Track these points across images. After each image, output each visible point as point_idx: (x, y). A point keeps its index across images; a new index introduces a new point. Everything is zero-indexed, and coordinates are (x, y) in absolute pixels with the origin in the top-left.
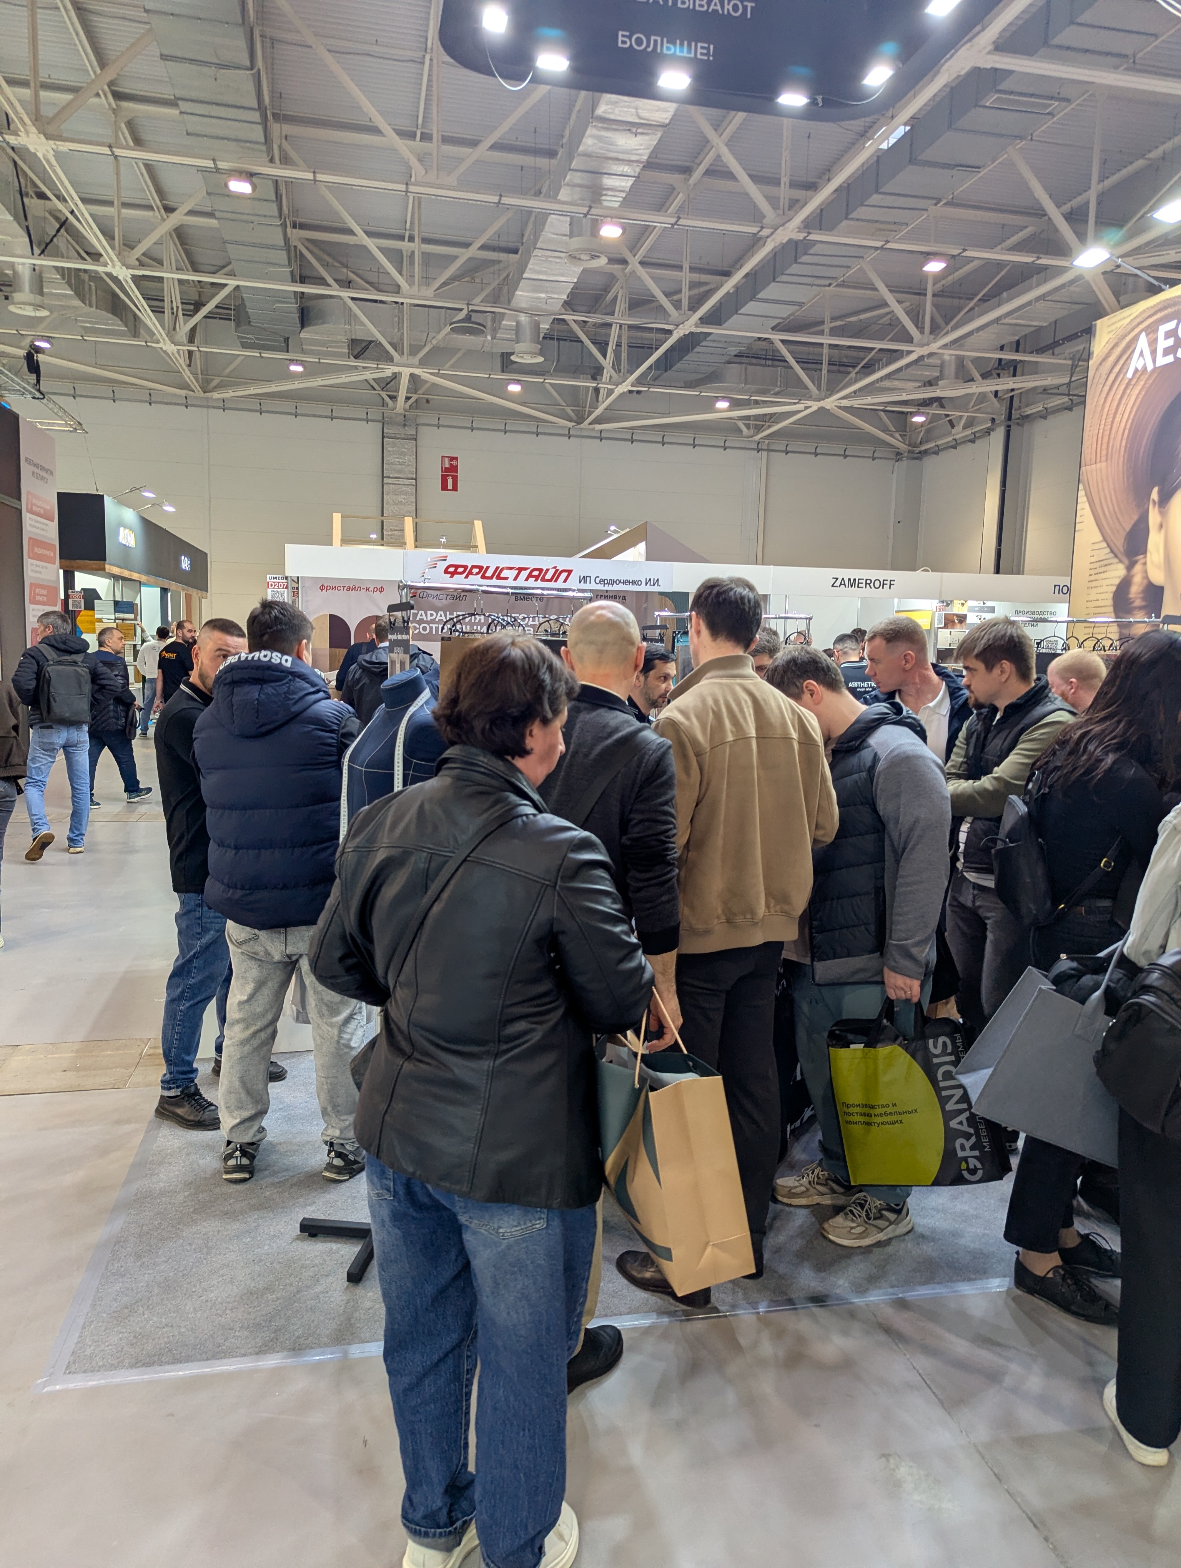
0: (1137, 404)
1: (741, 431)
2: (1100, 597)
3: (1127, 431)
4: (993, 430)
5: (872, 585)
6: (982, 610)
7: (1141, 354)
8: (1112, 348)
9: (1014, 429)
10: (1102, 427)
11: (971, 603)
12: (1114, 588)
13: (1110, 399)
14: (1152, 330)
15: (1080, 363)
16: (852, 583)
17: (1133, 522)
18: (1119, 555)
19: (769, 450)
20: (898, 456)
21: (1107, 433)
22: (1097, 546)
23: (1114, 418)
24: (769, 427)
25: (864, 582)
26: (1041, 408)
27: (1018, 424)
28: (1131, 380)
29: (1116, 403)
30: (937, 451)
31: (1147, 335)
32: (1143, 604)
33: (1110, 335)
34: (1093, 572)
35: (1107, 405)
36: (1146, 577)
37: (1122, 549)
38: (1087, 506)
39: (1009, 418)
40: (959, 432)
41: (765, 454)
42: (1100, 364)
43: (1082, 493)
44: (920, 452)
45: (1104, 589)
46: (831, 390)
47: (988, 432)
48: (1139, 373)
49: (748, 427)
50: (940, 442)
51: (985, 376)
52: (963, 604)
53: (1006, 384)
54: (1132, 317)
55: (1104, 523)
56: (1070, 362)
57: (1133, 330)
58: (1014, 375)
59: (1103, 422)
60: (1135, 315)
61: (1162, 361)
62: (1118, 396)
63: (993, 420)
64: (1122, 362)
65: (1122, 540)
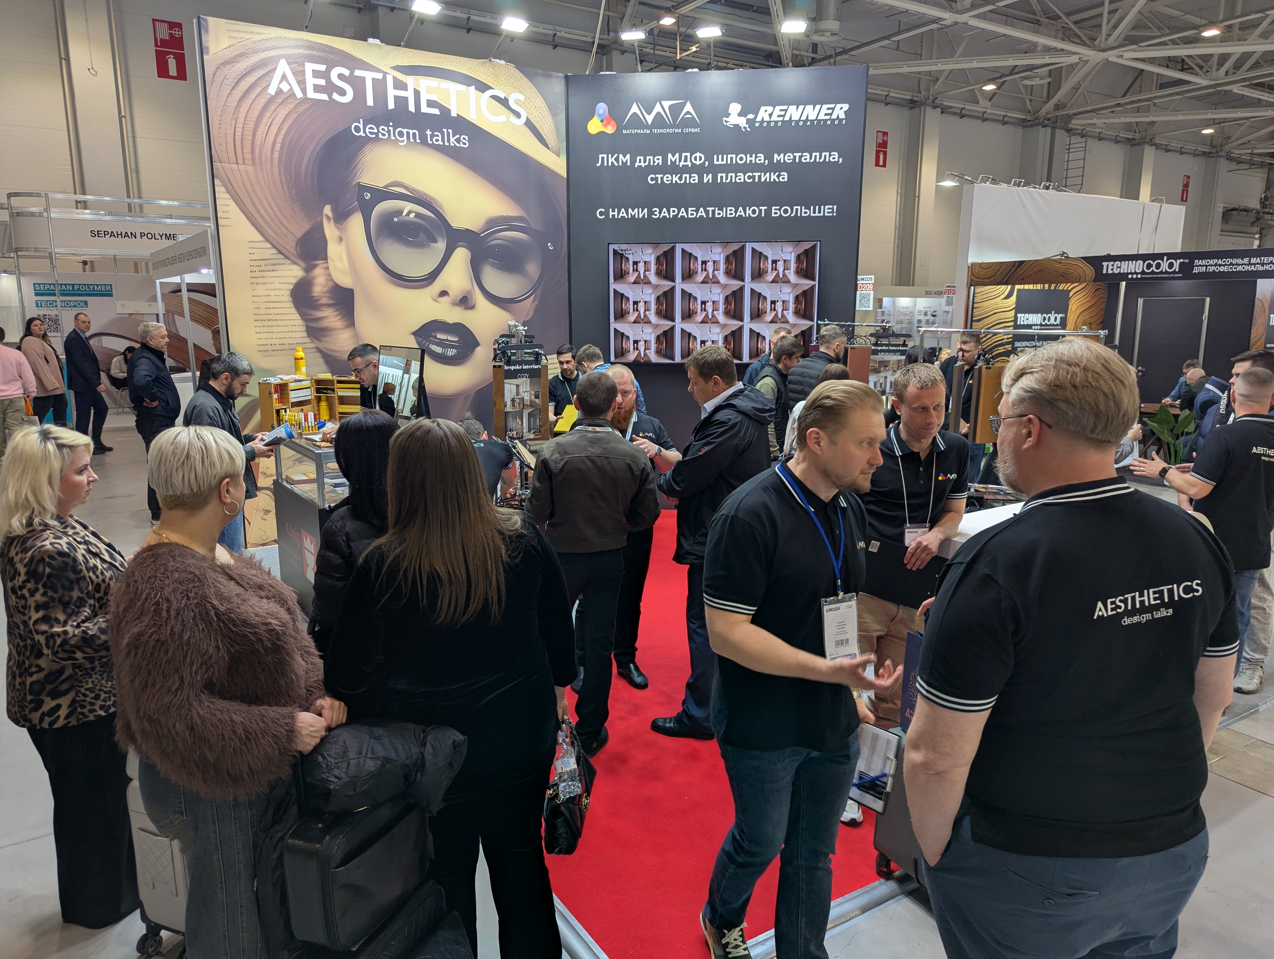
0: (289, 123)
2: (272, 293)
8: (239, 57)
13: (245, 106)
14: (295, 61)
17: (304, 230)
22: (256, 245)
23: (257, 125)
28: (273, 97)
29: (256, 111)
31: (289, 63)
33: (233, 41)
35: (243, 110)
37: (293, 252)
42: (223, 63)
43: (220, 189)
45: (277, 286)
48: (285, 95)
54: (263, 37)
55: (264, 225)
57: (268, 50)
62: (259, 107)
64: (257, 75)
65: (294, 244)
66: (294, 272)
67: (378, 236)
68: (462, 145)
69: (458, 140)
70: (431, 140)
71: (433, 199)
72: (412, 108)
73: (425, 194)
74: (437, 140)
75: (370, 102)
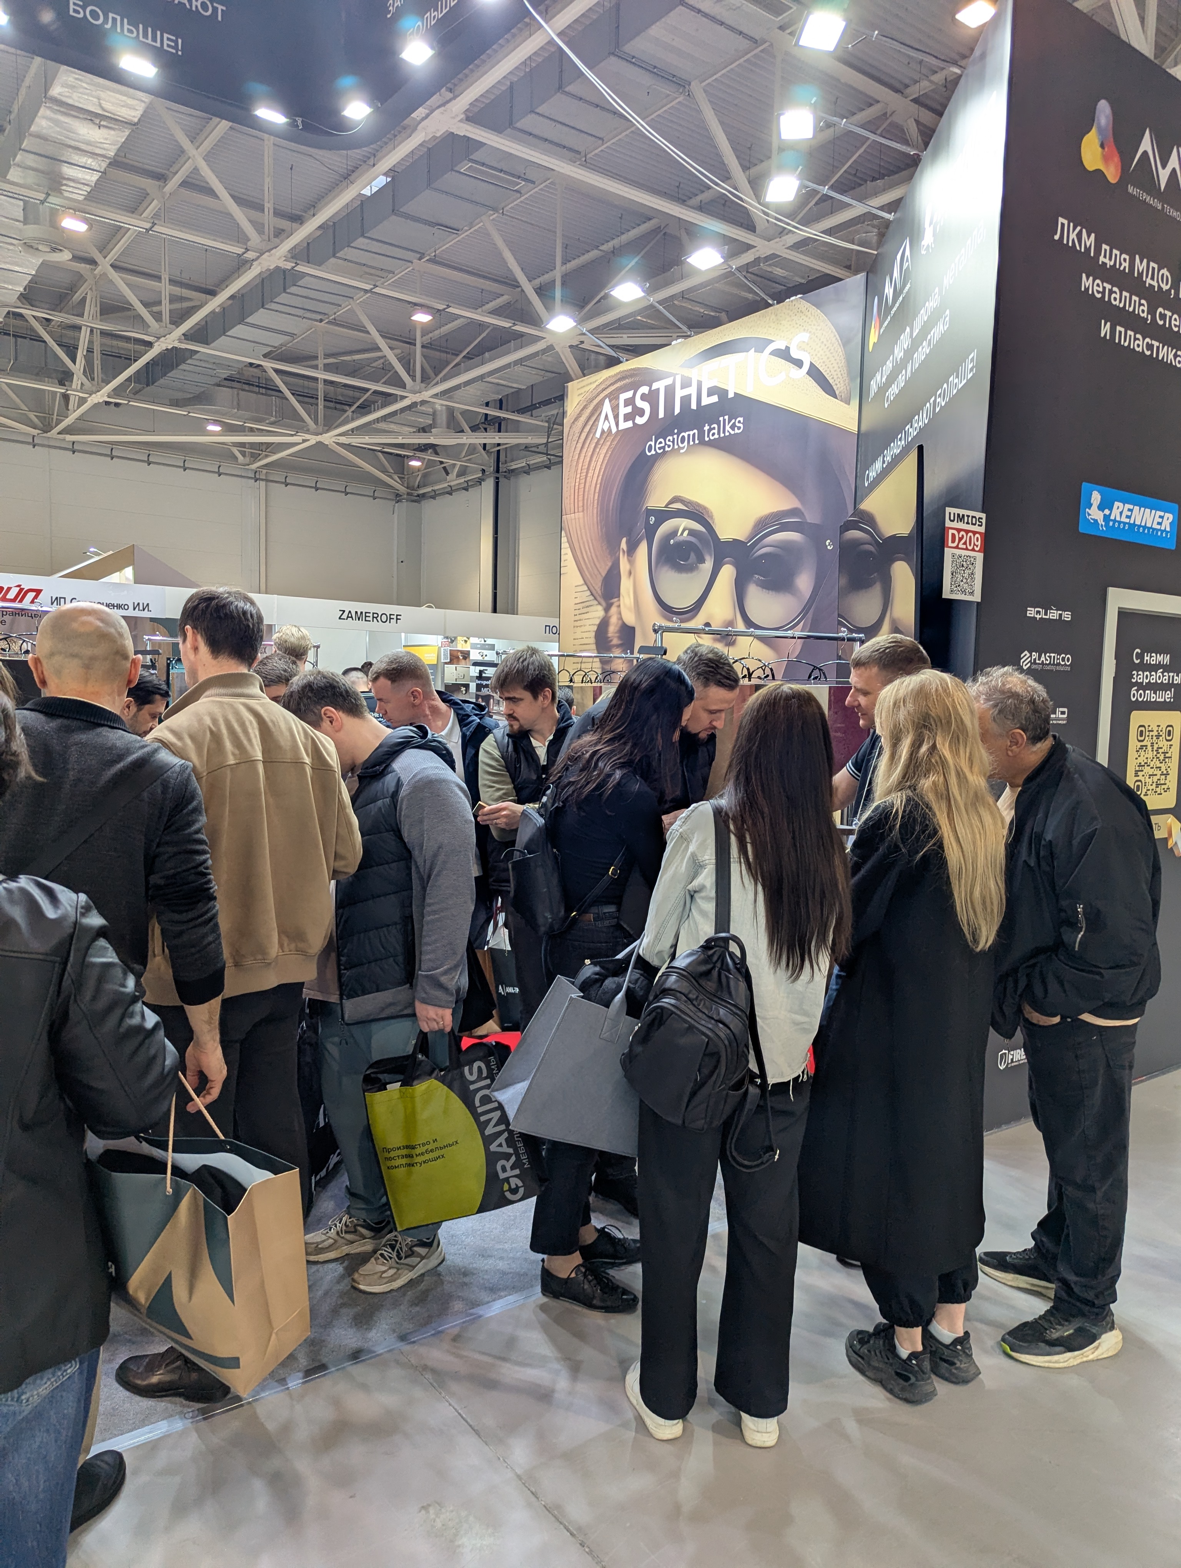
0: (606, 462)
1: (236, 458)
2: (584, 635)
3: (598, 486)
4: (483, 480)
5: (379, 618)
6: (484, 647)
7: (606, 417)
8: (582, 410)
9: (502, 481)
10: (578, 480)
11: (474, 640)
12: (595, 628)
13: (583, 455)
14: (613, 397)
15: (555, 426)
16: (360, 616)
17: (608, 568)
18: (598, 598)
19: (267, 480)
20: (398, 498)
21: (582, 486)
22: (579, 589)
23: (587, 473)
24: (267, 456)
25: (371, 615)
26: (524, 464)
27: (505, 477)
28: (599, 440)
29: (588, 459)
30: (434, 496)
31: (610, 401)
32: (620, 642)
33: (580, 398)
34: (577, 612)
35: (581, 461)
36: (621, 618)
37: (599, 592)
38: (569, 551)
39: (498, 471)
40: (453, 480)
41: (263, 484)
42: (573, 422)
43: (564, 539)
44: (418, 496)
45: (587, 628)
46: (329, 425)
47: (480, 481)
48: (605, 435)
49: (243, 454)
50: (436, 488)
51: (474, 428)
52: (466, 641)
53: (493, 438)
54: (597, 383)
55: (584, 567)
56: (546, 425)
57: (598, 395)
58: (499, 431)
59: (578, 476)
60: (600, 381)
61: (623, 425)
62: (590, 454)
63: (483, 470)
64: (591, 423)
65: (600, 584)
66: (598, 612)
67: (657, 563)
68: (737, 431)
69: (733, 427)
70: (708, 436)
71: (705, 508)
72: (694, 406)
73: (699, 505)
74: (713, 434)
75: (661, 415)
